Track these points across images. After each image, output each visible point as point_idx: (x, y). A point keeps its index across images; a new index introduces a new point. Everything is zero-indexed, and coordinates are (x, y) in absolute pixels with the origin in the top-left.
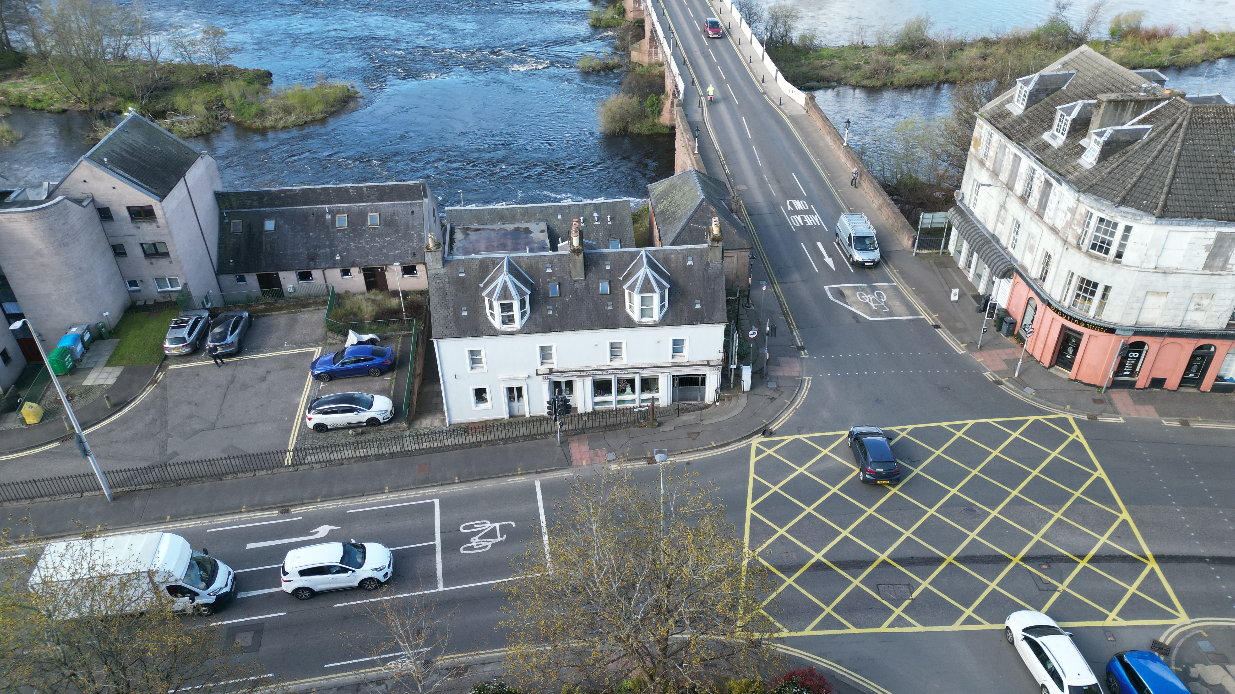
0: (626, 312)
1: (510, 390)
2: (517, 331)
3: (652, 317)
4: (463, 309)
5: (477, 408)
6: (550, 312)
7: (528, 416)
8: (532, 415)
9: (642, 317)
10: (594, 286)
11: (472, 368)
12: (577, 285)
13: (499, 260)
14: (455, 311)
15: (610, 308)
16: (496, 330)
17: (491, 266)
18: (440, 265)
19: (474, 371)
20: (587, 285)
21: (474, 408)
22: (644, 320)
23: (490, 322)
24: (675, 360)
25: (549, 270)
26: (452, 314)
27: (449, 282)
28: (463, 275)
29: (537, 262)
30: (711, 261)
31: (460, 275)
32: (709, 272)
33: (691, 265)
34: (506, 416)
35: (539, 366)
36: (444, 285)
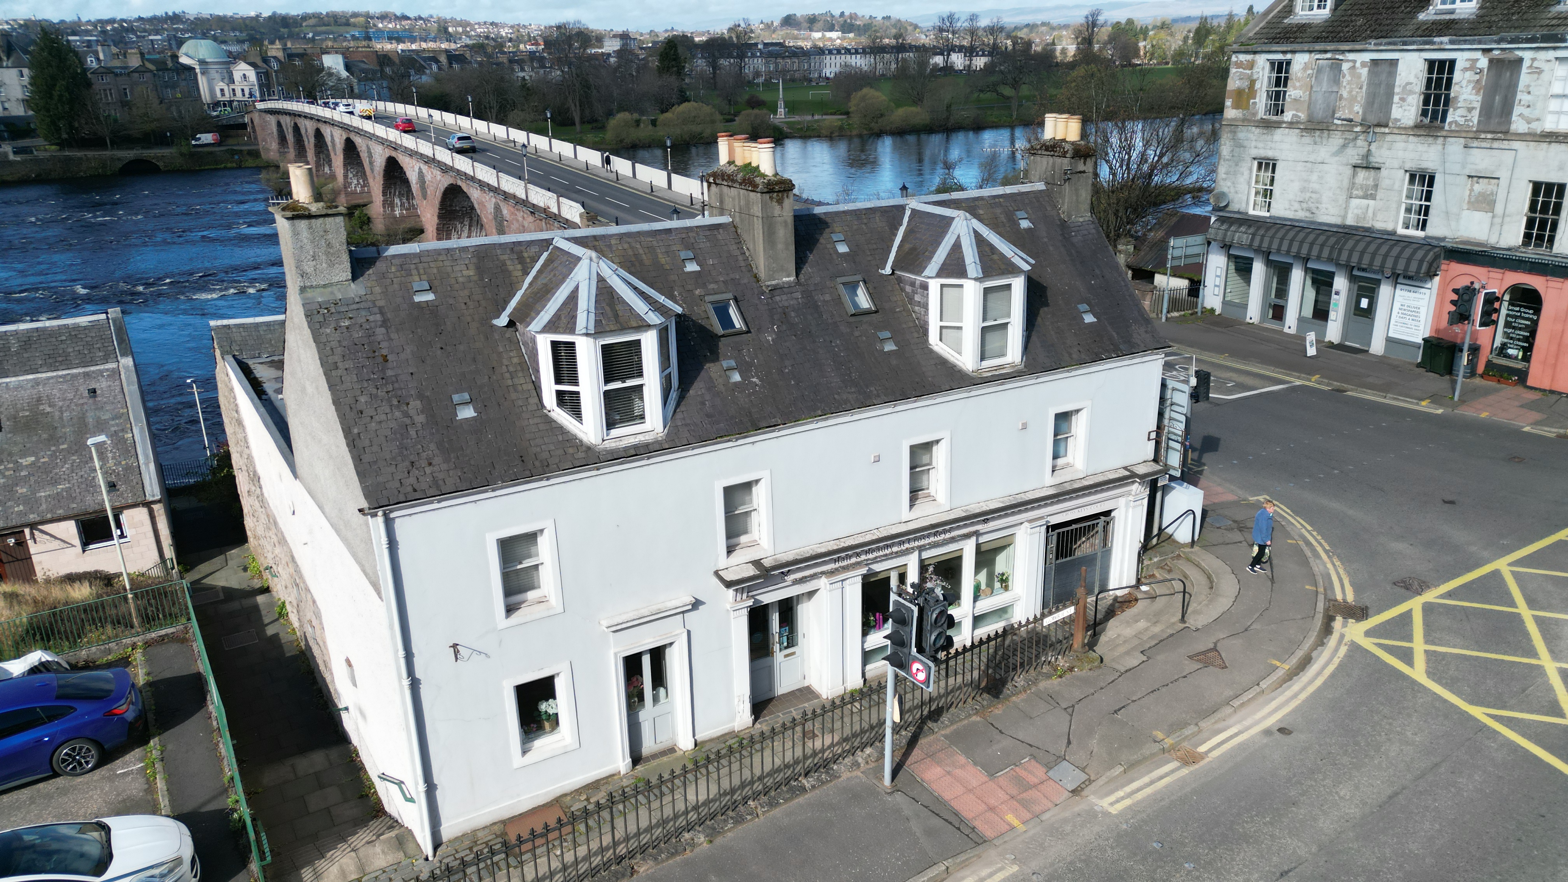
0: (932, 351)
1: (632, 664)
2: (657, 442)
3: (1003, 355)
4: (456, 398)
5: (531, 757)
6: (736, 377)
7: (685, 743)
8: (700, 737)
9: (982, 359)
10: (827, 297)
11: (510, 610)
12: (781, 300)
13: (534, 249)
14: (428, 409)
15: (890, 347)
16: (589, 449)
17: (515, 269)
18: (343, 271)
19: (517, 617)
20: (808, 295)
21: (518, 760)
22: (987, 364)
23: (561, 429)
24: (1062, 477)
25: (692, 267)
26: (420, 419)
27: (385, 323)
28: (430, 297)
29: (651, 249)
30: (1070, 217)
31: (418, 298)
32: (1075, 240)
33: (1029, 230)
34: (621, 763)
35: (722, 561)
36: (370, 333)
